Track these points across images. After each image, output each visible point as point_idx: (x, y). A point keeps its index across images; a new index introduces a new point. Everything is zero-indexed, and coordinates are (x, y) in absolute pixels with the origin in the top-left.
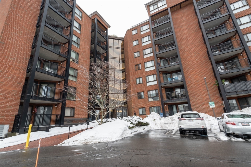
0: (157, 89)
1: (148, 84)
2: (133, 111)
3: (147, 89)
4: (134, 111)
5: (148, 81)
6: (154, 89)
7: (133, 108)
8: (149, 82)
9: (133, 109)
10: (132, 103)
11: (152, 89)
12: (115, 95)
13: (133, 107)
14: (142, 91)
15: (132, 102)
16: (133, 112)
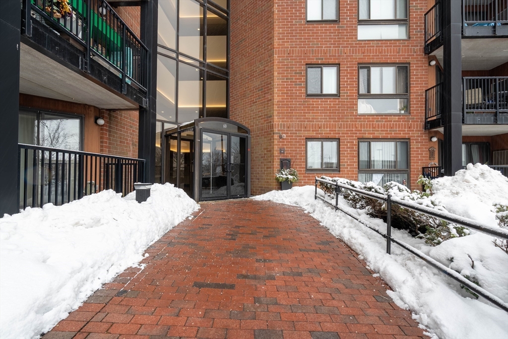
0: (408, 60)
1: (365, 33)
2: (276, 148)
3: (359, 56)
4: (281, 151)
5: (363, 16)
6: (393, 60)
7: (276, 136)
8: (369, 22)
9: (276, 142)
10: (275, 113)
11: (383, 60)
12: (178, 61)
13: (276, 130)
14: (331, 61)
15: (276, 107)
16: (276, 153)
